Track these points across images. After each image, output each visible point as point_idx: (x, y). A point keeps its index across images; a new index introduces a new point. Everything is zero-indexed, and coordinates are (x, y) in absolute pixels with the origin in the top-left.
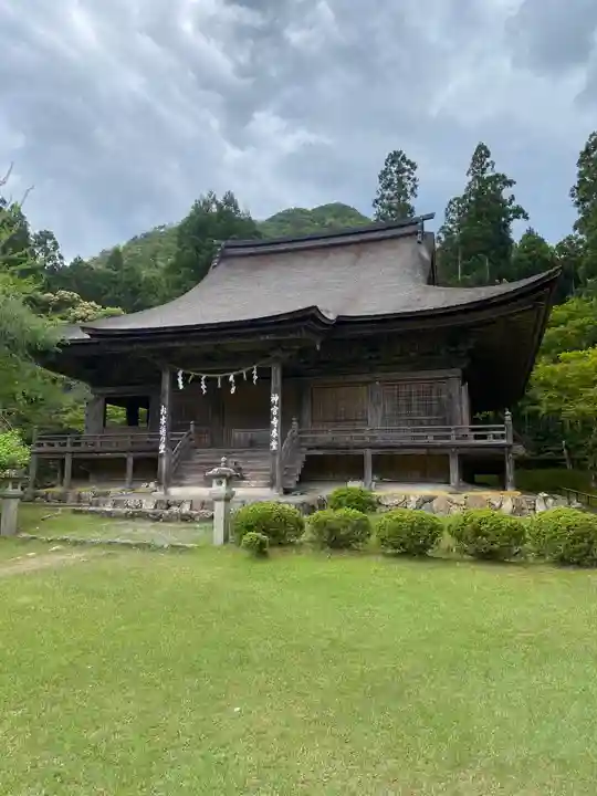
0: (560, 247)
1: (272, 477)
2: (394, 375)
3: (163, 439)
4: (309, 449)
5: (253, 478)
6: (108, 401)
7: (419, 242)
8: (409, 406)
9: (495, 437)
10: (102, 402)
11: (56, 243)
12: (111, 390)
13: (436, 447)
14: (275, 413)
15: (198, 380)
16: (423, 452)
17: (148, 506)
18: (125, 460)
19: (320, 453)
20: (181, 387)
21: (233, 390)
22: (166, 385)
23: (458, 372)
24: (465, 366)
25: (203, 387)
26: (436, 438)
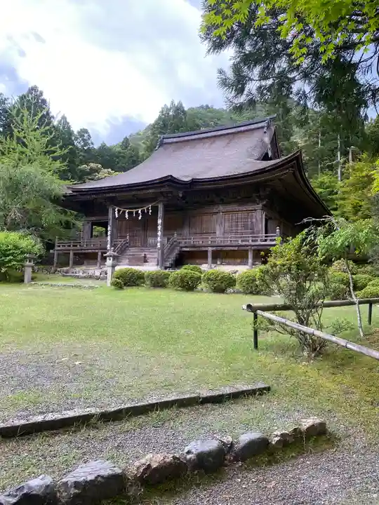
1: (158, 261)
2: (229, 208)
3: (109, 242)
6: (93, 224)
7: (265, 132)
8: (237, 226)
9: (271, 240)
10: (90, 225)
11: (89, 135)
12: (94, 218)
13: (242, 246)
14: (159, 229)
15: (124, 212)
16: (236, 249)
17: (97, 273)
18: (97, 253)
19: (188, 249)
20: (117, 216)
21: (140, 218)
22: (110, 216)
23: (261, 206)
25: (127, 216)
26: (242, 241)
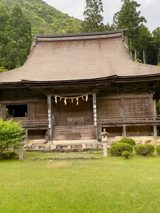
0: (154, 32)
1: (95, 136)
2: (128, 96)
4: (102, 125)
5: (85, 136)
7: (123, 41)
8: (134, 108)
13: (148, 123)
14: (95, 112)
15: (63, 99)
16: (144, 125)
20: (56, 102)
21: (78, 104)
22: (49, 101)
23: (152, 95)
24: (154, 93)
25: (65, 102)
26: (149, 120)
